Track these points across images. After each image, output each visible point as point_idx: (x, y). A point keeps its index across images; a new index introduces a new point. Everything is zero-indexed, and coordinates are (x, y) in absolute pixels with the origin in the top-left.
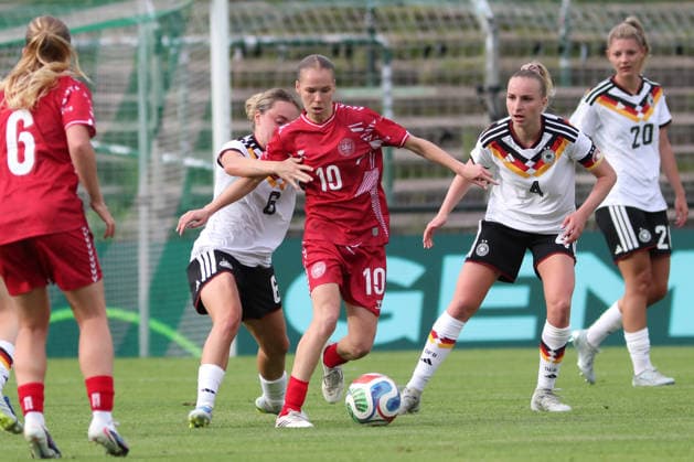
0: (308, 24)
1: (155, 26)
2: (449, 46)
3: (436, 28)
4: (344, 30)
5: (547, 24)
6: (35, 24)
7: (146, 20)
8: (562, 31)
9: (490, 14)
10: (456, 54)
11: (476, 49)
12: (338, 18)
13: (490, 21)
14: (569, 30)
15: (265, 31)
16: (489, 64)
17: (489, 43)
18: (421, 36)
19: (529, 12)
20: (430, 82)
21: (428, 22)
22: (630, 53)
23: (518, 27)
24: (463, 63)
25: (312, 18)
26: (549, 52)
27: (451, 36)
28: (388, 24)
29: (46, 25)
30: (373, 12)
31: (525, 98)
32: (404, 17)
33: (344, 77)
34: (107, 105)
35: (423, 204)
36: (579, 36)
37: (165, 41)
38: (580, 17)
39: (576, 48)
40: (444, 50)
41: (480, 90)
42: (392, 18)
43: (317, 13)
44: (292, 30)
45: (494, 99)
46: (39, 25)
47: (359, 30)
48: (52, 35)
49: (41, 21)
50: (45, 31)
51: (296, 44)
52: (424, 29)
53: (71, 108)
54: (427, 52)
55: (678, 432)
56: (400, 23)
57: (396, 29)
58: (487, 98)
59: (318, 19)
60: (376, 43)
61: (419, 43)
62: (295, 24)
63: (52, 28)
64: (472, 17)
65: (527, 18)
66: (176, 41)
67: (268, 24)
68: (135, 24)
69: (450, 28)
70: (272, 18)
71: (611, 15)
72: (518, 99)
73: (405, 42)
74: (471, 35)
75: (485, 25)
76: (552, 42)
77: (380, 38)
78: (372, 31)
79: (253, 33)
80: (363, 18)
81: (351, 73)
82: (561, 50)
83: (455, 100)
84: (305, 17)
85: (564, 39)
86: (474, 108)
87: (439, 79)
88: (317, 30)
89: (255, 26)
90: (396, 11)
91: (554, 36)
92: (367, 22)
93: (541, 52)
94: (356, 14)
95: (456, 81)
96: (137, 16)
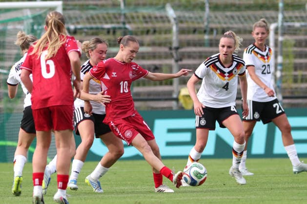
0: (97, 20)
1: (31, 21)
2: (157, 30)
3: (152, 22)
4: (112, 23)
5: (199, 20)
6: (50, 15)
7: (28, 18)
8: (206, 24)
9: (175, 16)
10: (160, 33)
11: (168, 31)
12: (110, 18)
13: (175, 19)
14: (209, 23)
15: (78, 23)
16: (174, 38)
17: (174, 29)
18: (145, 25)
19: (191, 15)
20: (149, 45)
21: (148, 20)
22: (263, 33)
23: (187, 22)
24: (163, 37)
25: (98, 18)
26: (200, 33)
27: (158, 25)
28: (131, 20)
29: (54, 15)
30: (125, 15)
31: (229, 47)
32: (138, 17)
33: (112, 43)
34: (10, 55)
35: (146, 97)
36: (213, 25)
37: (35, 27)
38: (213, 17)
39: (212, 30)
40: (155, 32)
41: (170, 49)
42: (133, 18)
43: (100, 15)
44: (90, 23)
45: (176, 53)
46: (51, 15)
47: (118, 23)
48: (57, 19)
49: (52, 14)
50: (54, 18)
51: (91, 29)
52: (147, 22)
53: (69, 46)
54: (148, 32)
55: (255, 195)
56: (136, 20)
57: (134, 22)
58: (174, 52)
59: (101, 18)
60: (126, 28)
61: (144, 28)
62: (91, 20)
63: (57, 16)
64: (167, 17)
65: (190, 18)
66: (40, 27)
67: (79, 20)
68: (23, 20)
69: (158, 22)
70: (81, 17)
71: (227, 17)
72: (226, 48)
73: (138, 28)
74: (167, 25)
75: (172, 21)
76: (201, 28)
77: (128, 26)
78: (124, 23)
79: (73, 24)
80: (120, 18)
81: (115, 41)
82: (205, 32)
83: (159, 53)
84: (95, 17)
85: (207, 26)
86: (168, 56)
87: (153, 44)
88: (101, 23)
89: (74, 21)
90: (134, 15)
91: (202, 26)
92: (122, 19)
93: (197, 32)
94: (117, 16)
95: (160, 45)
96: (24, 17)
